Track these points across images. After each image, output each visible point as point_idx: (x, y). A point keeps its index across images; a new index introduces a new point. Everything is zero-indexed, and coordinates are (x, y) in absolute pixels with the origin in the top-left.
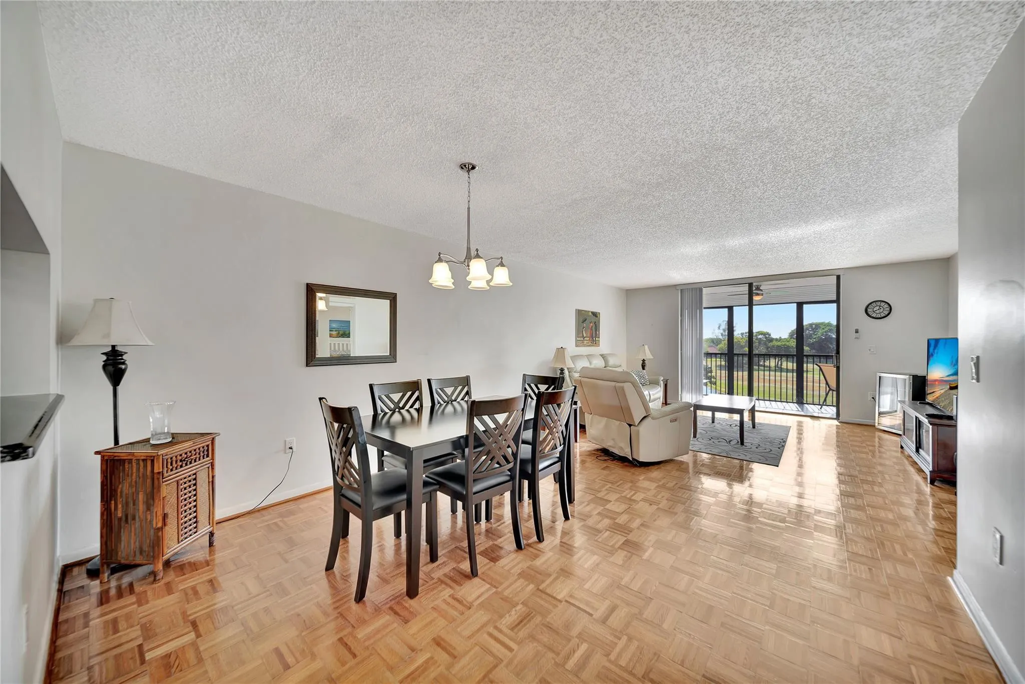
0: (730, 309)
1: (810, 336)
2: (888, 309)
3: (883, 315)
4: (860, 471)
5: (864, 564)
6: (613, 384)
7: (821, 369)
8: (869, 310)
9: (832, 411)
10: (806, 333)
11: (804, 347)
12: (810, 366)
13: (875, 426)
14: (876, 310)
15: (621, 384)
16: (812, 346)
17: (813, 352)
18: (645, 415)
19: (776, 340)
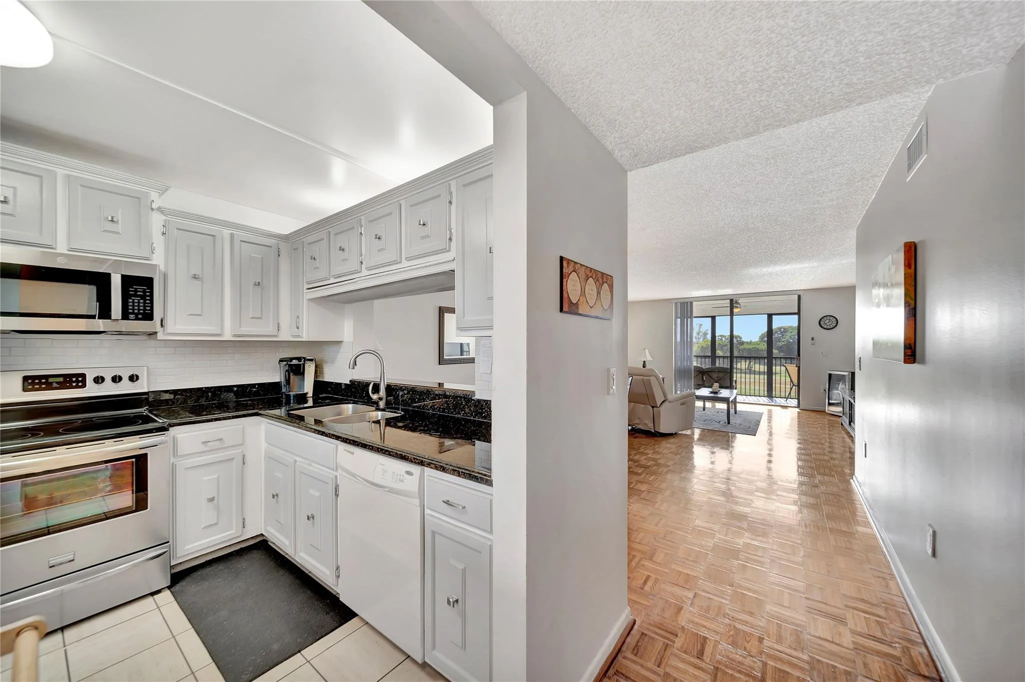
0: (713, 318)
1: (779, 340)
2: (835, 322)
3: (832, 327)
4: (810, 438)
5: (806, 476)
6: (642, 377)
7: (786, 369)
8: (821, 323)
9: (794, 402)
10: (775, 336)
11: (774, 350)
12: (778, 368)
13: (825, 412)
14: (827, 323)
15: (648, 378)
16: (780, 349)
17: (782, 355)
18: (664, 399)
19: (747, 343)
